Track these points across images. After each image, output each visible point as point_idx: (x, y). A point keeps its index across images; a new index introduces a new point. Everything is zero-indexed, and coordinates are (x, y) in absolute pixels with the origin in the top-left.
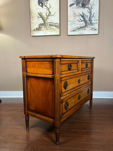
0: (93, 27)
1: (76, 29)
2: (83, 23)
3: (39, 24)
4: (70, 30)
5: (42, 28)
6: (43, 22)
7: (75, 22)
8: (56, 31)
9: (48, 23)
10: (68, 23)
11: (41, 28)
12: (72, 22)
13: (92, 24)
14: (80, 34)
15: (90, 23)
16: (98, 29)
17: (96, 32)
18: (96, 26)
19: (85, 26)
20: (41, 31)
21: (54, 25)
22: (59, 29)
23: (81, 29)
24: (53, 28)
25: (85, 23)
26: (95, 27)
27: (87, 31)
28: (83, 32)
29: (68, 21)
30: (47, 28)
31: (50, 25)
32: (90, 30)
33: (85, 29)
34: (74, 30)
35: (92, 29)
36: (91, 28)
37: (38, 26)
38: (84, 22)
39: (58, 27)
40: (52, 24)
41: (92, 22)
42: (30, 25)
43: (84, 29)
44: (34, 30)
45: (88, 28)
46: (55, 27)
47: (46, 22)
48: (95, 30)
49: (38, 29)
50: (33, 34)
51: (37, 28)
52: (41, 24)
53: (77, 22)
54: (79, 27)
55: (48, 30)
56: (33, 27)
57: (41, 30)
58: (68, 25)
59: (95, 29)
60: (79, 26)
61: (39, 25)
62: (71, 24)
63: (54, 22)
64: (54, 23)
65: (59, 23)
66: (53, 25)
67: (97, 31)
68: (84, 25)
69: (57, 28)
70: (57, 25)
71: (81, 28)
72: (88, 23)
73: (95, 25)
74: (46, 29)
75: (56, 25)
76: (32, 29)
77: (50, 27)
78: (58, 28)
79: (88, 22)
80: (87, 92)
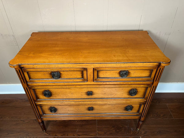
80: (123, 108)
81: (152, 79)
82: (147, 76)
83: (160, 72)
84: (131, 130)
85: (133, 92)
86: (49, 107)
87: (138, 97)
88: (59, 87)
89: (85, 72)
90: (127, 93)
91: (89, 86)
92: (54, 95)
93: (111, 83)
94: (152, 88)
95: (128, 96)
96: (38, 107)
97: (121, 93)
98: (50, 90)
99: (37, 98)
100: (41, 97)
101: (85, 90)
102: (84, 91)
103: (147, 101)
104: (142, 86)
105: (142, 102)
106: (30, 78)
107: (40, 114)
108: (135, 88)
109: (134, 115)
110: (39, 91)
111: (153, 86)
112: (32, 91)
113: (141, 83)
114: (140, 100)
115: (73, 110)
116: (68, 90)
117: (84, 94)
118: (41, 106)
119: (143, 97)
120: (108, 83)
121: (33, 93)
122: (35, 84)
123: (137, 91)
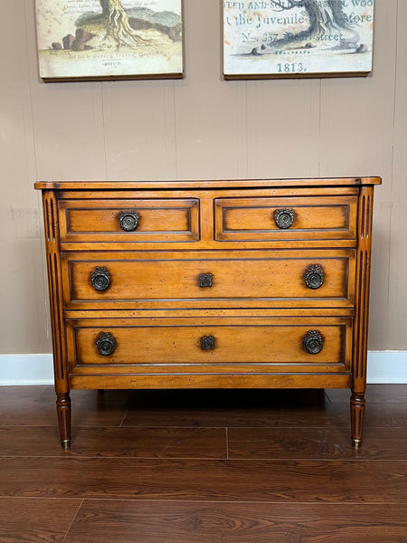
0: (347, 35)
1: (263, 48)
2: (299, 16)
3: (77, 16)
4: (235, 51)
5: (95, 35)
6: (98, 10)
7: (260, 10)
8: (165, 55)
9: (124, 14)
10: (226, 14)
11: (91, 36)
12: (246, 7)
13: (341, 21)
14: (283, 72)
15: (335, 17)
16: (370, 49)
17: (364, 63)
18: (364, 34)
19: (311, 30)
20: (89, 52)
21: (153, 21)
22: (179, 45)
23: (292, 45)
24: (149, 41)
25: (310, 15)
26: (357, 36)
27: (320, 57)
28: (297, 61)
29: (226, 5)
30: (117, 40)
31: (137, 24)
32: (333, 49)
33: (309, 46)
34: (254, 53)
35: (344, 45)
36: (338, 43)
37: (75, 28)
38: (303, 8)
39: (173, 32)
40: (145, 18)
41: (345, 10)
42: (36, 23)
43: (304, 43)
44: (55, 47)
45: (327, 42)
46: (158, 33)
47: (115, 6)
48: (359, 50)
49: (75, 43)
50: (49, 69)
51: (66, 40)
52: (91, 19)
53: (270, 11)
54: (278, 38)
55: (126, 49)
56: (49, 32)
57: (87, 48)
58: (226, 25)
59: (359, 44)
60: (279, 30)
61: (77, 25)
62: (241, 21)
63: (155, 9)
64: (155, 15)
65: (179, 12)
66: (147, 25)
67: (369, 57)
68: (306, 25)
69: (170, 38)
70: (169, 23)
71: (290, 38)
72: (325, 17)
73: (356, 28)
74: (114, 44)
75: (163, 24)
76: (45, 44)
77: (135, 32)
78: (174, 41)
79: (322, 10)
80: (298, 343)
81: (352, 232)
82: (341, 225)
83: (366, 207)
84: (334, 448)
85: (313, 277)
86: (97, 331)
87: (329, 294)
88: (133, 256)
89: (195, 212)
90: (300, 281)
91: (203, 255)
92: (116, 284)
93: (255, 245)
94: (359, 258)
95: (303, 291)
96: (68, 329)
97: (284, 280)
98: (109, 265)
99: (74, 294)
100: (85, 291)
101: (192, 270)
102: (191, 273)
103: (355, 307)
104: (333, 253)
105: (343, 312)
106: (69, 229)
107: (69, 360)
108: (317, 262)
109: (331, 373)
110: (83, 271)
111: (359, 253)
112: (65, 266)
113: (328, 243)
114: (336, 303)
115: (159, 349)
116: (151, 268)
117: (191, 284)
118: (76, 326)
119: (342, 294)
120: (248, 245)
121: (66, 274)
122: (76, 247)
123: (324, 275)
